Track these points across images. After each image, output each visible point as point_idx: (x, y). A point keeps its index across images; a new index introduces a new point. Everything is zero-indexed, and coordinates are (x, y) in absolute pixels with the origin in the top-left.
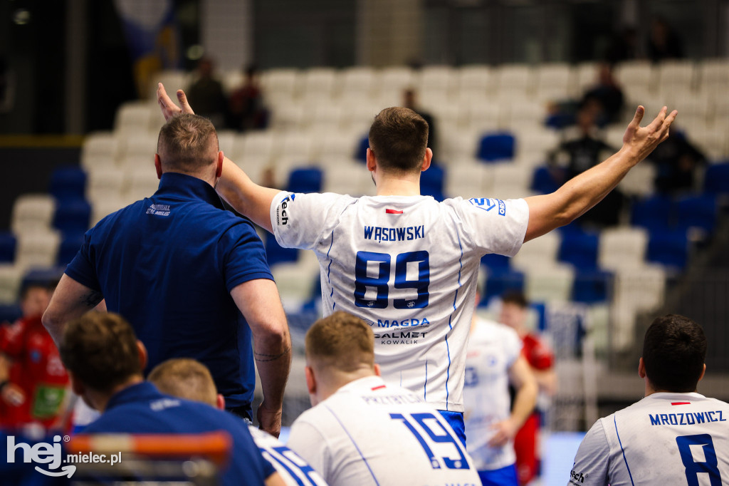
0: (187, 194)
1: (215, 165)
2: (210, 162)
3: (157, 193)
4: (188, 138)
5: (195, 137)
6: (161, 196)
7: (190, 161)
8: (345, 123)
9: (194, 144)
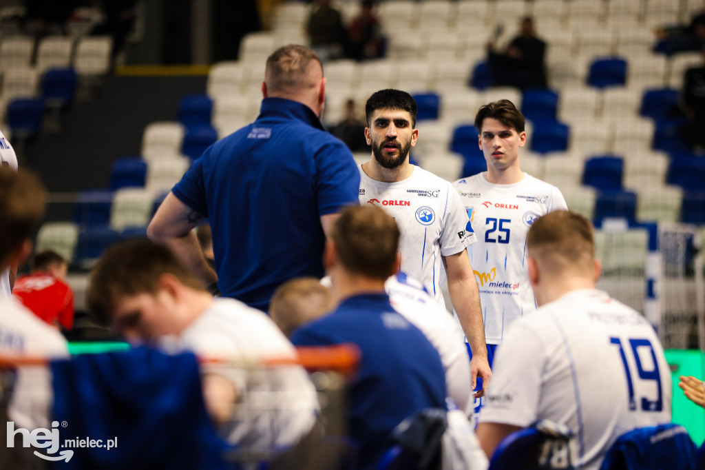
0: (286, 116)
1: (318, 90)
2: (312, 86)
3: (259, 117)
4: (289, 62)
5: (296, 61)
6: (263, 120)
7: (291, 83)
8: (460, 51)
9: (296, 67)
